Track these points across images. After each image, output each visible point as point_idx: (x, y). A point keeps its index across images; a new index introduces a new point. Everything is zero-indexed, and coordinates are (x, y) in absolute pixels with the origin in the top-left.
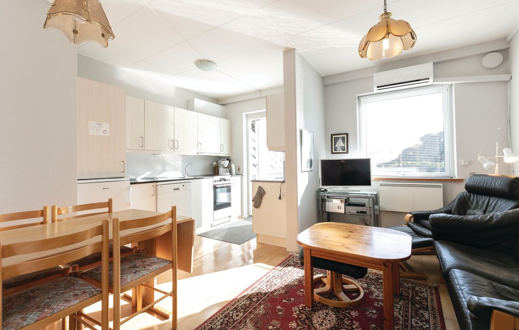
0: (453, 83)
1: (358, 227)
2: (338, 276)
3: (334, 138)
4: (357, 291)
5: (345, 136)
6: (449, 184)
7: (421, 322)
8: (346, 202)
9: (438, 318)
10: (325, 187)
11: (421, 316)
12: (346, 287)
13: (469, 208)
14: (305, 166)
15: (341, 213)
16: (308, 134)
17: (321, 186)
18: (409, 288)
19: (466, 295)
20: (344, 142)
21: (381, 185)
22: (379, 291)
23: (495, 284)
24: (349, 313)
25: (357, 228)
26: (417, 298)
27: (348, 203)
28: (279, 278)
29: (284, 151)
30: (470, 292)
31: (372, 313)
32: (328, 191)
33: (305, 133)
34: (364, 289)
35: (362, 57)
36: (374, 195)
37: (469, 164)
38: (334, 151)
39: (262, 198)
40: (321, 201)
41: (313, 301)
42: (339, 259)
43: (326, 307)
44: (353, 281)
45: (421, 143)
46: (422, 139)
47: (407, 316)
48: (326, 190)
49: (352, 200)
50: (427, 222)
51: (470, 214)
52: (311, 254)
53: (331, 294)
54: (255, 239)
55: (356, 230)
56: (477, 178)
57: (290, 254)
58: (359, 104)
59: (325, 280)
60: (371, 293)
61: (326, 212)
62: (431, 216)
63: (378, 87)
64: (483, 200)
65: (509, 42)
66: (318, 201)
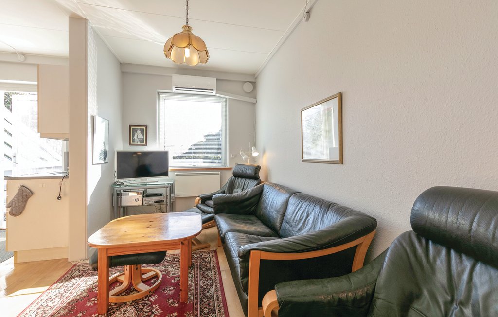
0: (228, 97)
1: (158, 215)
2: (137, 269)
3: (132, 130)
4: (156, 276)
5: (145, 128)
6: (224, 171)
7: (207, 281)
8: (144, 194)
9: (217, 273)
10: (121, 181)
11: (206, 276)
12: (144, 276)
13: (234, 188)
14: (98, 158)
15: (139, 206)
16: (103, 122)
17: (116, 180)
18: (197, 258)
19: (235, 248)
20: (143, 134)
21: (177, 175)
22: (176, 269)
23: (249, 235)
24: (149, 300)
25: (156, 217)
26: (203, 264)
27: (146, 195)
28: (58, 297)
29: (67, 140)
30: (237, 245)
31: (169, 291)
32: (125, 184)
33: (98, 120)
34: (162, 272)
35: (167, 57)
36: (170, 184)
37: (235, 156)
38: (132, 143)
39: (26, 201)
40: (116, 196)
41: (108, 305)
42: (140, 250)
43: (124, 305)
44: (151, 268)
45: (205, 140)
46: (206, 137)
47: (197, 281)
48: (122, 184)
49: (150, 192)
50: (211, 202)
51: (235, 192)
52: (107, 254)
53: (130, 289)
54: (12, 259)
55: (156, 218)
56: (239, 166)
57: (74, 263)
58: (159, 99)
59: (122, 278)
60: (168, 273)
61: (121, 207)
62: (214, 197)
63: (176, 87)
64: (242, 181)
65: (256, 78)
66: (112, 196)
